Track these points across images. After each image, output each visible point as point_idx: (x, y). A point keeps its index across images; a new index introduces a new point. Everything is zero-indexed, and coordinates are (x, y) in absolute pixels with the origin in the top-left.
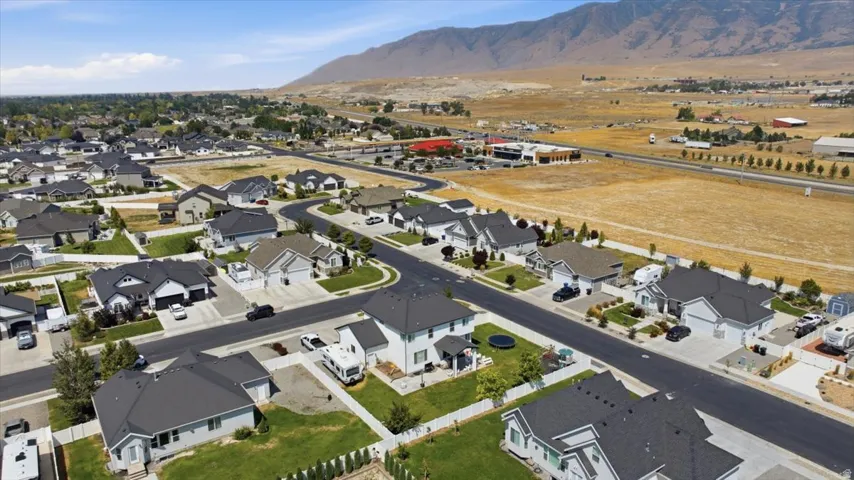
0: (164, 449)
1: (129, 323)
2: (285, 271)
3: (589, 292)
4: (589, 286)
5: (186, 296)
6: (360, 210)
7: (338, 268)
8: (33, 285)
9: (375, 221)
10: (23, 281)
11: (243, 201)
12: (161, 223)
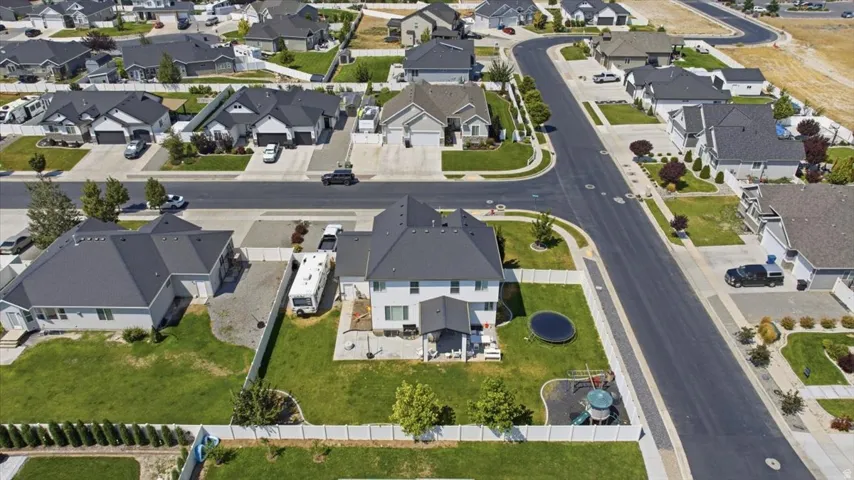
0: (52, 323)
1: (225, 154)
2: (407, 129)
3: (802, 285)
4: (806, 276)
5: (290, 137)
6: (603, 59)
7: (482, 138)
8: (213, 90)
9: (605, 78)
10: (205, 85)
11: (490, 27)
12: (388, 40)
